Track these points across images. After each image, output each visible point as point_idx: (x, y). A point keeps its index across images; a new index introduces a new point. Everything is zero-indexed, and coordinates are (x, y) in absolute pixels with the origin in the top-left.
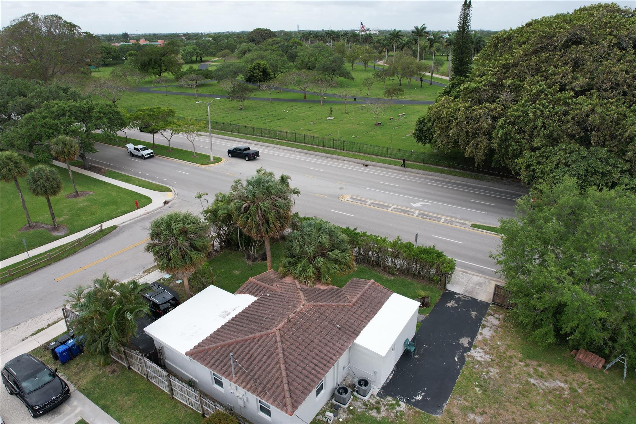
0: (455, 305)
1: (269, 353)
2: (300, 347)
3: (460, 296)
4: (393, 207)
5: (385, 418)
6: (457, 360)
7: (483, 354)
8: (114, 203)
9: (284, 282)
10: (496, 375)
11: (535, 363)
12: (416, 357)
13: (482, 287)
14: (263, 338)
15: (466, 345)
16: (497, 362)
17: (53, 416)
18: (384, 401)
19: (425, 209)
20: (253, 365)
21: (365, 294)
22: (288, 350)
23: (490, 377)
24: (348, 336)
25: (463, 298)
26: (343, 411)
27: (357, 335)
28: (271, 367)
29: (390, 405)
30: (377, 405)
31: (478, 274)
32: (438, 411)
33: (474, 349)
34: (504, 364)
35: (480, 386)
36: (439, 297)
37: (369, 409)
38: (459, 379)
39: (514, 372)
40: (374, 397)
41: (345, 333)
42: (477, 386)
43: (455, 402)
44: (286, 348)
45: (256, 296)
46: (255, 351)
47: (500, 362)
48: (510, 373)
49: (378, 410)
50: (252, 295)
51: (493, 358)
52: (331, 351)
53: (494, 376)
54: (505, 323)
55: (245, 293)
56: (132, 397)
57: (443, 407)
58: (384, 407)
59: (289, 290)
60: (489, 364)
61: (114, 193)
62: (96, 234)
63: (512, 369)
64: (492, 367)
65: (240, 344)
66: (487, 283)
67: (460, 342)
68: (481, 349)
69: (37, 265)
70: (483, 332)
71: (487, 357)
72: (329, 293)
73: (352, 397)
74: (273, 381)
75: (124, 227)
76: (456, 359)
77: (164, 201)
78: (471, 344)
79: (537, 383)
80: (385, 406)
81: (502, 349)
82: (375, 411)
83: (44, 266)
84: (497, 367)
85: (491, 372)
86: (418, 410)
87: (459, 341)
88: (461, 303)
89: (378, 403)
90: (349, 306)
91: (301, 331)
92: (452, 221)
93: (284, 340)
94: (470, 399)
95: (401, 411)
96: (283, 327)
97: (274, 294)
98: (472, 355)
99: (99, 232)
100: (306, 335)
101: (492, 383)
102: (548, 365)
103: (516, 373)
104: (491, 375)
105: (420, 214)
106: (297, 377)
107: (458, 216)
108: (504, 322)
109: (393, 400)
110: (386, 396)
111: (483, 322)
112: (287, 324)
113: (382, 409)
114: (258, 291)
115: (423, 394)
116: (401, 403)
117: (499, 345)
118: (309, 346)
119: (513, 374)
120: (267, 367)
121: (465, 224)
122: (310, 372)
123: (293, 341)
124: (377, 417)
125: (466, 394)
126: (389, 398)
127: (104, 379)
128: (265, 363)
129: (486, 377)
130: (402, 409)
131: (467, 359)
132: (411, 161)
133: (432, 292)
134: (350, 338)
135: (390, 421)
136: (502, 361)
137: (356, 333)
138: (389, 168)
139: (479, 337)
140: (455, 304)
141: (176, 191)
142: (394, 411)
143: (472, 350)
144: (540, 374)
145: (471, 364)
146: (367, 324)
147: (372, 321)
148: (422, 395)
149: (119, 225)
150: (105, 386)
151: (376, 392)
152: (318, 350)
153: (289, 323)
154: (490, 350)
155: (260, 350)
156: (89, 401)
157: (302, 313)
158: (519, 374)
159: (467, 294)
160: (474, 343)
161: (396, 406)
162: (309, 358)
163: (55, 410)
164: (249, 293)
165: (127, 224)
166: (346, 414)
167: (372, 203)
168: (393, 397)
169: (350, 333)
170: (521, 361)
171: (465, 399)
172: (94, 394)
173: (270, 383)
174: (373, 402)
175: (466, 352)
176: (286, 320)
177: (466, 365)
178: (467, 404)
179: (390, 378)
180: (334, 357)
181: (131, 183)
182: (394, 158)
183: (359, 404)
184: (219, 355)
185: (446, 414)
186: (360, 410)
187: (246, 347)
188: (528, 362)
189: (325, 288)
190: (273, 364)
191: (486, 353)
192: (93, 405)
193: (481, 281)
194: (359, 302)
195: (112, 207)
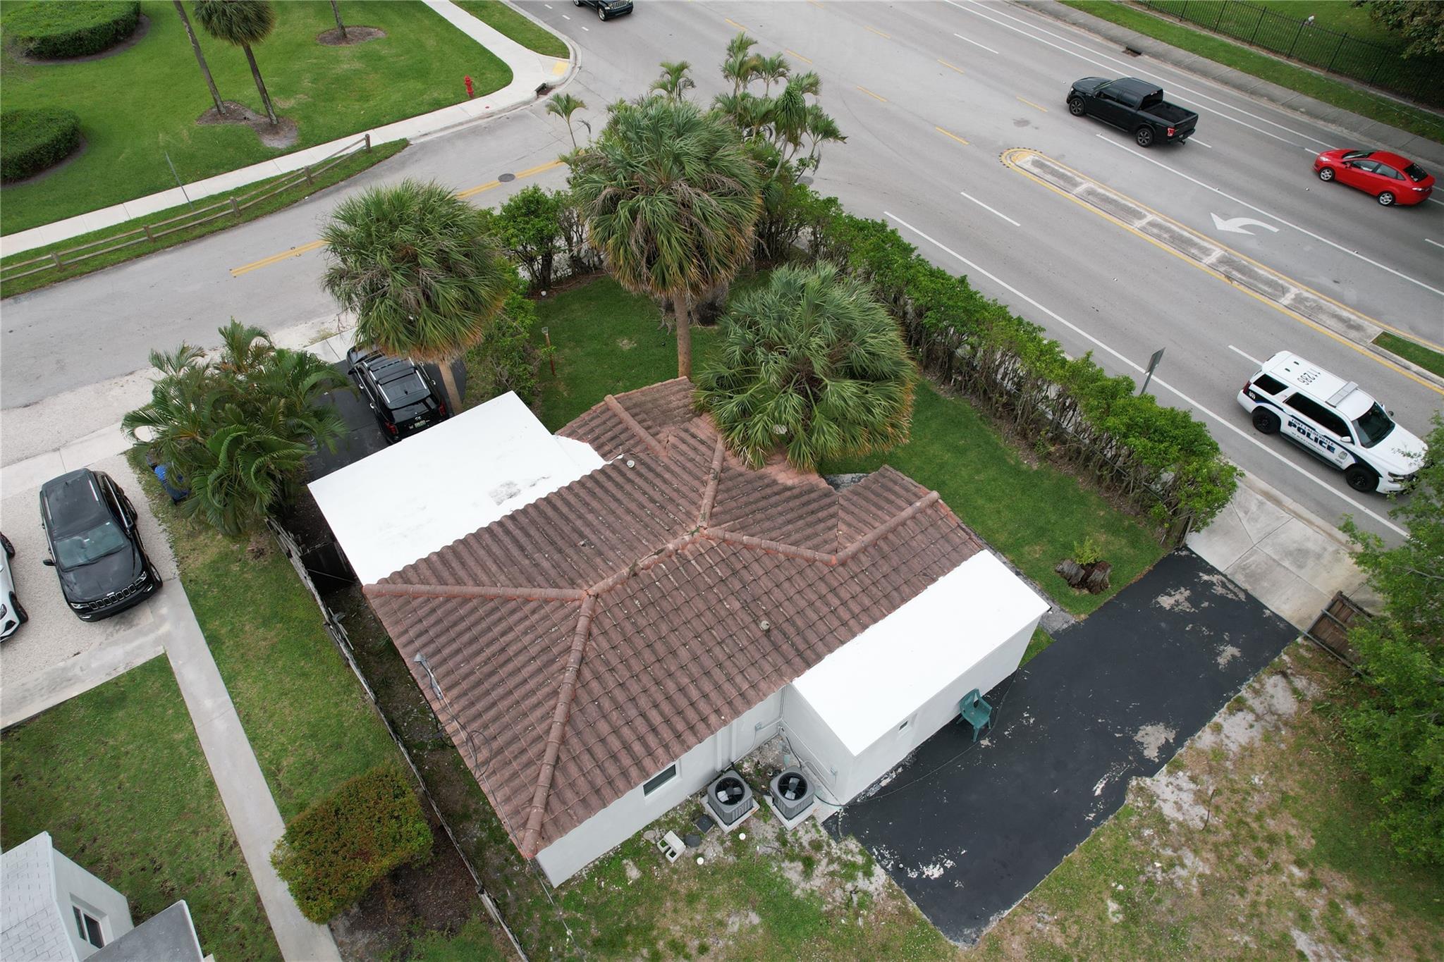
0: (1186, 607)
1: (545, 658)
2: (633, 662)
3: (1215, 578)
4: (1150, 218)
5: (816, 898)
6: (1098, 792)
7: (1187, 798)
8: (421, 73)
9: (693, 430)
10: (1194, 882)
11: (1343, 884)
12: (985, 743)
13: (1301, 567)
14: (547, 609)
15: (1151, 753)
16: (1221, 838)
17: (117, 628)
18: (835, 850)
19: (1252, 245)
20: (495, 679)
21: (891, 536)
22: (597, 663)
23: (1171, 882)
24: (780, 661)
25: (1219, 590)
26: (718, 838)
27: (809, 665)
28: (534, 700)
29: (845, 864)
30: (813, 853)
31: (1313, 517)
32: (967, 932)
33: (1170, 773)
34: (1237, 855)
35: (1124, 900)
36: (1148, 568)
37: (787, 855)
38: (1075, 855)
39: (1258, 894)
40: (815, 826)
41: (777, 648)
42: (1116, 896)
43: (1028, 921)
44: (591, 655)
45: (604, 456)
46: (517, 639)
47: (1226, 844)
48: (1242, 892)
49: (809, 864)
50: (597, 449)
51: (1214, 821)
52: (714, 695)
53: (1187, 883)
54: (1315, 718)
55: (580, 439)
56: (273, 633)
57: (987, 923)
58: (828, 864)
59: (689, 465)
60: (1190, 838)
61: (431, 43)
62: (352, 157)
63: (1256, 879)
64: (1196, 852)
65: (492, 604)
66: (1327, 557)
67: (1138, 737)
68: (1193, 779)
69: (210, 222)
70: (1225, 725)
71: (1197, 815)
72: (791, 504)
73: (756, 806)
74: (523, 743)
75: (423, 146)
76: (1098, 790)
77: (539, 84)
78: (1167, 751)
79: (1316, 954)
80: (831, 861)
81: (1256, 803)
82: (799, 866)
83: (223, 229)
84: (1211, 856)
85: (1183, 866)
86: (912, 906)
87: (1136, 731)
88: (1206, 604)
89: (816, 845)
90: (827, 564)
91: (653, 614)
92: (1320, 308)
93: (595, 631)
94: (1075, 928)
95: (865, 893)
96: (610, 589)
97: (648, 467)
98: (1154, 788)
99: (361, 151)
100: (664, 628)
101: (1167, 903)
102: (1389, 906)
103: (1263, 899)
104: (1179, 878)
105: (1223, 261)
106: (589, 751)
107: (1351, 294)
108: (1313, 712)
109: (861, 853)
110: (846, 834)
111: (1244, 692)
112: (624, 582)
113: (820, 868)
114: (614, 443)
115: (949, 864)
116: (878, 870)
117: (1254, 788)
118: (657, 665)
119: (1249, 897)
120: (526, 696)
121: (1358, 328)
122: (627, 747)
123: (621, 638)
124: (796, 887)
125: (1071, 909)
126: (853, 844)
127: (235, 568)
128: (525, 681)
129: (1159, 876)
130: (872, 888)
131: (1130, 799)
132: (1289, 56)
133: (1133, 543)
134: (784, 668)
135: (824, 908)
136: (1237, 843)
137: (808, 658)
138: (1205, 74)
139: (1205, 738)
140: (1187, 604)
141: (579, 57)
142: (849, 886)
143: (1162, 776)
144: (1341, 929)
145: (1134, 819)
146: (854, 635)
147: (873, 630)
148: (945, 868)
149: (416, 138)
150: (232, 584)
151: (823, 816)
152: (677, 684)
153: (632, 582)
154: (1217, 792)
155: (526, 640)
156: (190, 613)
157: (682, 557)
158: (1269, 904)
159: (1240, 579)
160: (1180, 751)
161: (860, 874)
162: (643, 702)
163: (126, 614)
164: (591, 442)
165: (432, 141)
166: (720, 849)
167: (1091, 192)
168: (862, 842)
169: (791, 654)
170: (1300, 863)
171: (1060, 924)
172: (205, 597)
173: (515, 748)
174: (805, 840)
175: (1140, 774)
176: (625, 571)
177: (1116, 818)
178: (1059, 941)
179: (884, 783)
180: (713, 719)
181: (482, 19)
182: (1236, 38)
183: (766, 830)
184: (432, 619)
185: (983, 947)
186: (764, 849)
187: (500, 620)
188: (1326, 873)
189: (790, 483)
190: (540, 694)
191: (1201, 798)
192: (195, 625)
193: (1310, 545)
194: (863, 558)
195: (414, 85)
